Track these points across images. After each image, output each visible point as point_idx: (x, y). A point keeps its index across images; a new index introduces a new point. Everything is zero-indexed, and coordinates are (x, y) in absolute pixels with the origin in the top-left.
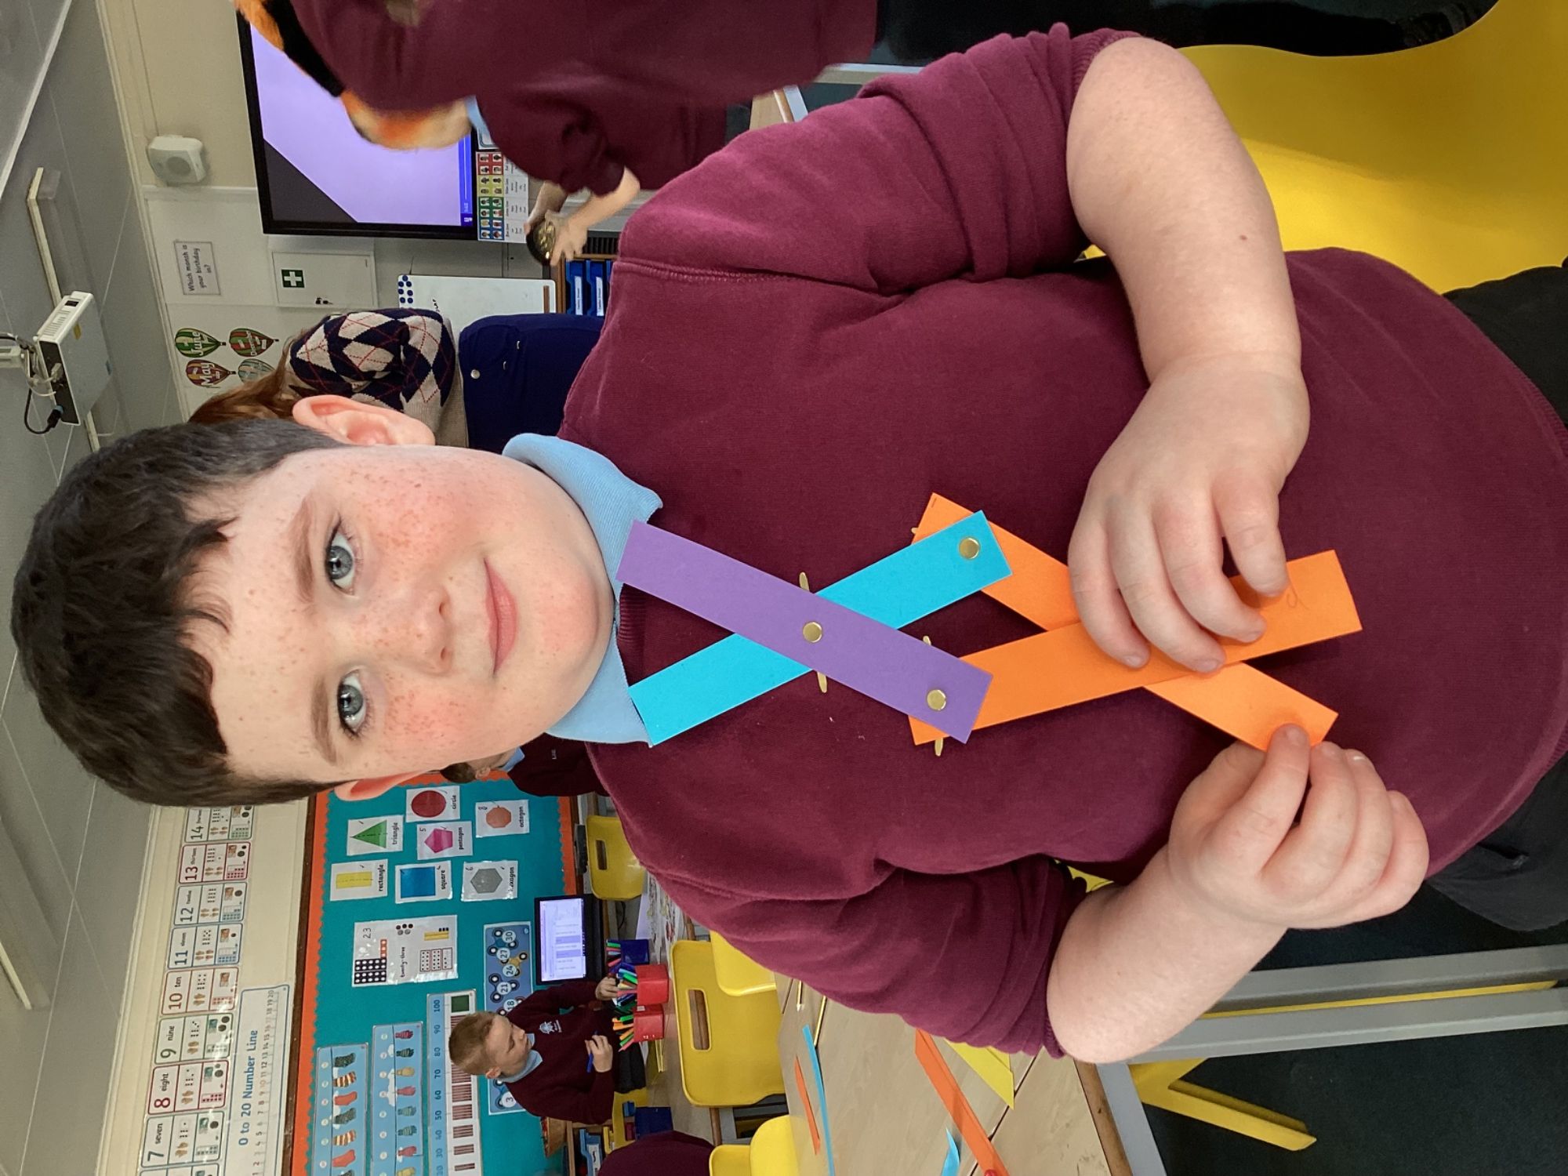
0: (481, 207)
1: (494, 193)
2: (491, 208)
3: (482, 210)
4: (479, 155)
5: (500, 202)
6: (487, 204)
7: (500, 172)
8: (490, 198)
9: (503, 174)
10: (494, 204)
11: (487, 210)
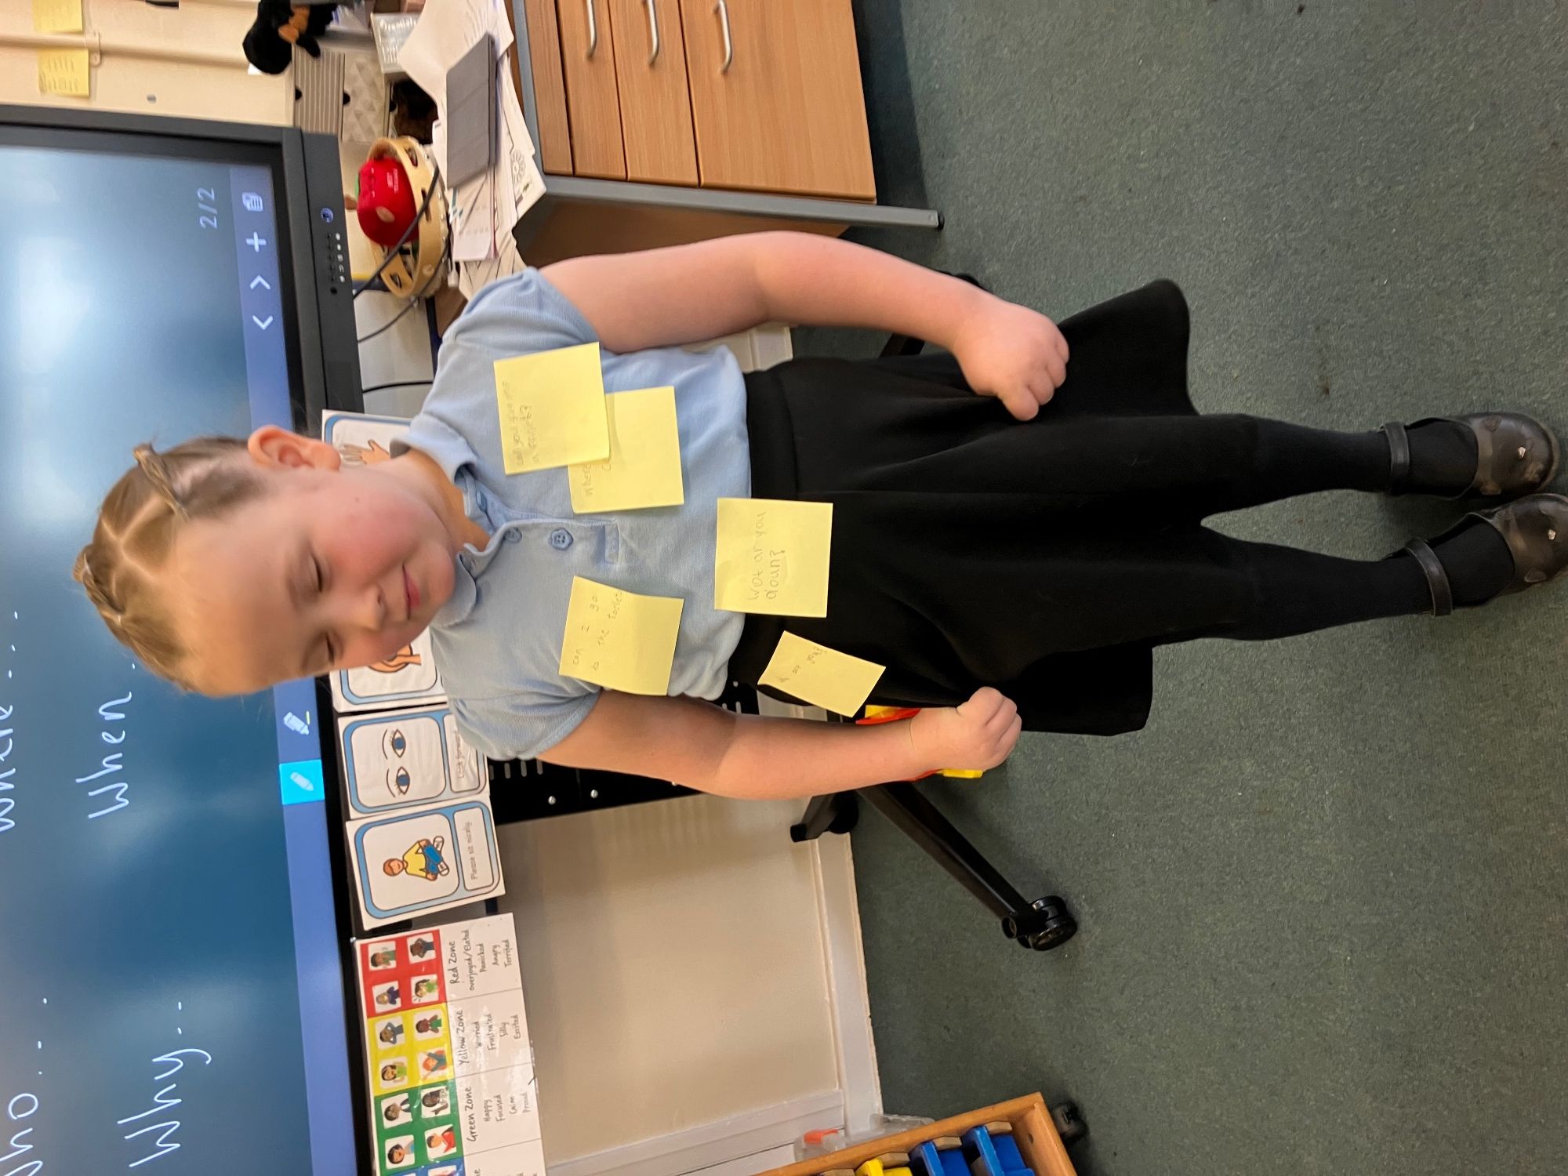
0: (385, 1134)
1: (423, 1072)
2: (416, 1127)
3: (389, 1144)
4: (364, 948)
5: (445, 1098)
6: (404, 1118)
7: (434, 996)
8: (413, 1093)
9: (443, 998)
10: (427, 1113)
11: (406, 1141)
